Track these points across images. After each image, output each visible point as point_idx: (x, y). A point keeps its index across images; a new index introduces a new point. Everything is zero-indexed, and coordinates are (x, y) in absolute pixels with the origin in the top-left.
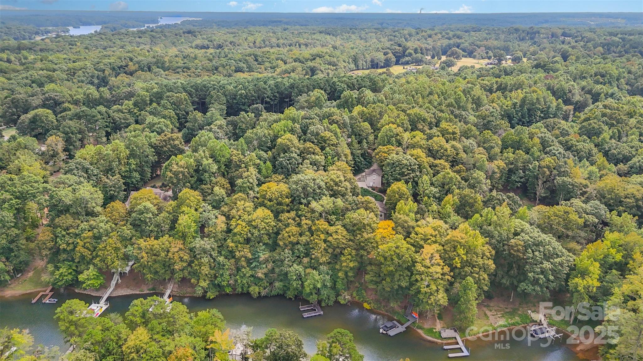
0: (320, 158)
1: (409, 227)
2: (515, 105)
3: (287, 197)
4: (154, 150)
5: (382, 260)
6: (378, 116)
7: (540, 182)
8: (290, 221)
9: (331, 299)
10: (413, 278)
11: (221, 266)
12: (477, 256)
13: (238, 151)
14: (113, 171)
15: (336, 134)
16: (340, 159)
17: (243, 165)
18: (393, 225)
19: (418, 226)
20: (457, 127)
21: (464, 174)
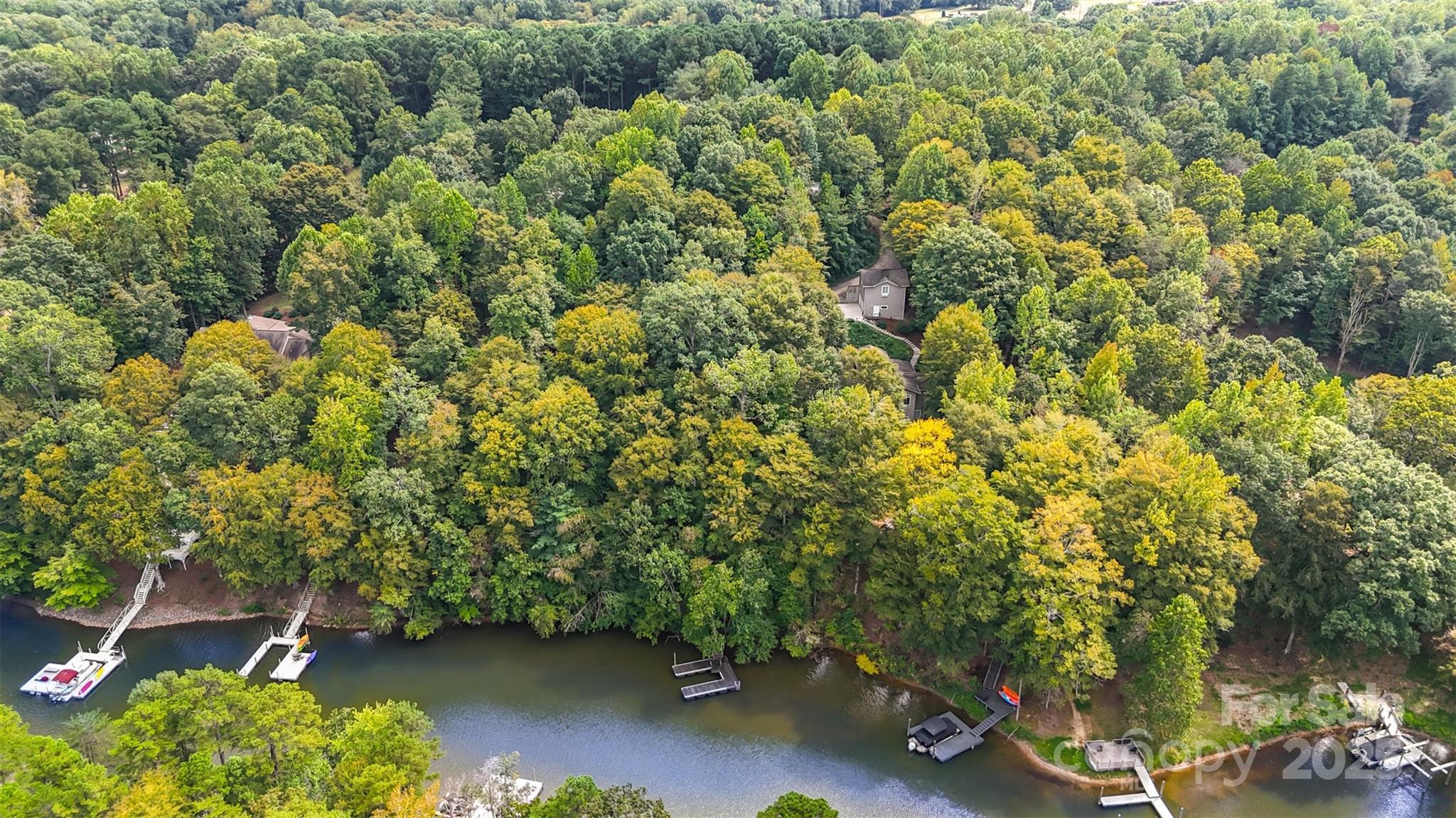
0: (734, 236)
1: (997, 439)
2: (1258, 95)
3: (634, 349)
4: (266, 211)
5: (921, 539)
6: (897, 118)
7: (1355, 304)
8: (650, 418)
9: (765, 643)
10: (1012, 595)
11: (444, 547)
12: (1208, 532)
13: (498, 211)
14: (145, 268)
15: (777, 168)
16: (792, 238)
17: (512, 255)
18: (948, 433)
19: (1026, 437)
20: (1123, 151)
21: (1143, 283)
